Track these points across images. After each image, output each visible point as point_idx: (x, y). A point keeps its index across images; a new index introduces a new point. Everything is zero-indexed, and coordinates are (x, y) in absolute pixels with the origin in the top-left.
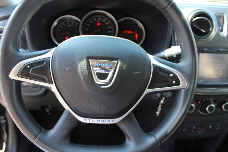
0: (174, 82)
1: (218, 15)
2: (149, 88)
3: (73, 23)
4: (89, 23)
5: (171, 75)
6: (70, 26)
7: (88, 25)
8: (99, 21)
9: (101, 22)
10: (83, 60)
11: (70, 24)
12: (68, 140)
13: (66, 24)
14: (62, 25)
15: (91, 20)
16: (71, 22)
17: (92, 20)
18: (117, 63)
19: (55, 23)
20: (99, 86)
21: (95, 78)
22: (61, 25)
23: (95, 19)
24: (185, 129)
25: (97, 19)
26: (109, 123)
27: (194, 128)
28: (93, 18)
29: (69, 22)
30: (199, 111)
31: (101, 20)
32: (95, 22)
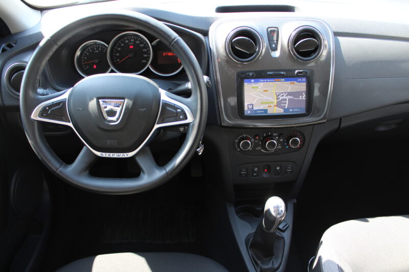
0: (181, 117)
1: (269, 29)
2: (158, 124)
3: (101, 48)
4: (120, 46)
5: (178, 110)
6: (97, 51)
7: (119, 49)
8: (132, 43)
9: (135, 45)
10: (93, 99)
11: (98, 49)
12: (87, 172)
13: (93, 49)
14: (89, 52)
15: (122, 42)
16: (99, 47)
17: (124, 42)
18: (124, 102)
19: (78, 53)
20: (108, 123)
21: (105, 115)
22: (87, 52)
23: (127, 41)
24: (244, 171)
25: (130, 41)
26: (124, 157)
27: (256, 169)
28: (125, 40)
29: (96, 47)
30: (260, 148)
31: (134, 42)
32: (127, 45)
